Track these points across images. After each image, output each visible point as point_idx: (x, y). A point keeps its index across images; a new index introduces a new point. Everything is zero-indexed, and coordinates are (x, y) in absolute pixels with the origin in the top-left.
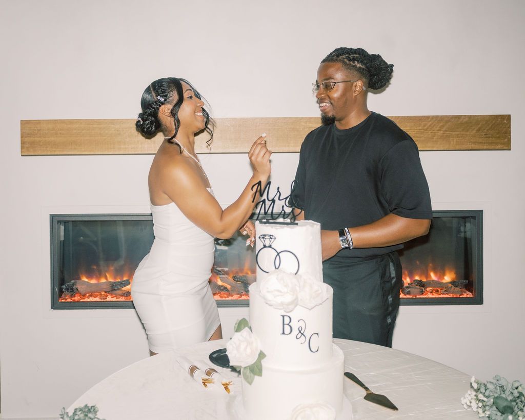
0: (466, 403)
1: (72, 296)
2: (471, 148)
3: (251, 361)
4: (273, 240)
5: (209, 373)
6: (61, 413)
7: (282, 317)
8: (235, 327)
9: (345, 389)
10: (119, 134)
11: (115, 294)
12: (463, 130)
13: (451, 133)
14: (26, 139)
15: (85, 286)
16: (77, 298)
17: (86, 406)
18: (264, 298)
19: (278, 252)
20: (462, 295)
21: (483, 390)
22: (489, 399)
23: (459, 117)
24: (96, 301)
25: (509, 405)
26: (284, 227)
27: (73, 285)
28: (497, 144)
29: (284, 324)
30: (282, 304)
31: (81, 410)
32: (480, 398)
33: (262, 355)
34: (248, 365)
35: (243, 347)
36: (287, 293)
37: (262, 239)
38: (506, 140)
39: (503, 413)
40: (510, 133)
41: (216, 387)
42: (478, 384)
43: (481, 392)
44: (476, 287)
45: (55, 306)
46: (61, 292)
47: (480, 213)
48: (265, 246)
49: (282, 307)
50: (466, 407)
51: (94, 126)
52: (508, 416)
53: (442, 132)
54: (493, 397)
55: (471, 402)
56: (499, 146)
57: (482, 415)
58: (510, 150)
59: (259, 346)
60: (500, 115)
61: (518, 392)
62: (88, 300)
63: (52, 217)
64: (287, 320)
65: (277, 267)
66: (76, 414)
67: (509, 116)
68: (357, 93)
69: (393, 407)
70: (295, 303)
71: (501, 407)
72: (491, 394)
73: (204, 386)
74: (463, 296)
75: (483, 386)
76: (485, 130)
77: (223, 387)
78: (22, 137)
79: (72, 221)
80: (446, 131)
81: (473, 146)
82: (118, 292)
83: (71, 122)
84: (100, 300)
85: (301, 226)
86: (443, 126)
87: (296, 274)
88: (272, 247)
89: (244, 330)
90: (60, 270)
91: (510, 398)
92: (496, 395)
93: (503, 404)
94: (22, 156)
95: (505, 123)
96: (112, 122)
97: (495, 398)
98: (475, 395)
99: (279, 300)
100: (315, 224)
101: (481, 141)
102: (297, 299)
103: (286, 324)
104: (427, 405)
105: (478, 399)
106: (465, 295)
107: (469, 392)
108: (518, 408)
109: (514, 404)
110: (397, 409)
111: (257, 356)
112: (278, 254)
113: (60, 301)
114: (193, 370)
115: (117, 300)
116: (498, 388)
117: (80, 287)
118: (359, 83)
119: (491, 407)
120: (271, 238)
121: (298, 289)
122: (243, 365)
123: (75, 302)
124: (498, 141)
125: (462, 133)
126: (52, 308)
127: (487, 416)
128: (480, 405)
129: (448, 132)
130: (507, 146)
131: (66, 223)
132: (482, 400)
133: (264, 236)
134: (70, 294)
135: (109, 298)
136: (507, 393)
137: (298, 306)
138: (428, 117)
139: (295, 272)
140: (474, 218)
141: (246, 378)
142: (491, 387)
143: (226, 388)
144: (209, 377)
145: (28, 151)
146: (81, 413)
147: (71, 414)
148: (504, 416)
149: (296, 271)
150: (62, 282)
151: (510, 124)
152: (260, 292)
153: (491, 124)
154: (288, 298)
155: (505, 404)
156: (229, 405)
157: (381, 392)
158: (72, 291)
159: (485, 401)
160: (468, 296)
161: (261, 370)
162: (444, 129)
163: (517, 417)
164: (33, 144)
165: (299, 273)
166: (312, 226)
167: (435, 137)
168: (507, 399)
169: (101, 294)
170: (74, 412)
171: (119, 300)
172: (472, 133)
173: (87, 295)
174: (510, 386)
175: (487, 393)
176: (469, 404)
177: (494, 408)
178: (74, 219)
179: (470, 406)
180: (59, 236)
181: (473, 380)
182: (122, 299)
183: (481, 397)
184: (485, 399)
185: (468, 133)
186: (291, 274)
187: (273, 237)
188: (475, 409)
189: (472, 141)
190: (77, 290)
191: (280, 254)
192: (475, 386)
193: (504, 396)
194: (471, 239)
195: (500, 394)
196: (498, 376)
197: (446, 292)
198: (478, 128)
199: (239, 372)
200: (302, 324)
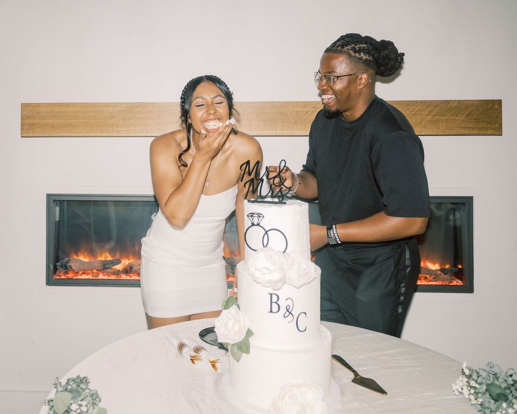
0: (457, 389)
1: (66, 273)
2: (460, 133)
3: (239, 338)
4: (261, 218)
5: (197, 350)
6: (54, 383)
7: (270, 295)
8: (223, 305)
9: (332, 371)
10: (113, 117)
11: (106, 272)
12: (453, 115)
13: (440, 117)
14: (26, 121)
15: (78, 264)
16: (70, 275)
17: (78, 377)
18: (252, 276)
19: (267, 230)
20: (452, 282)
21: (475, 377)
22: (482, 385)
23: (447, 102)
24: (88, 279)
25: (503, 392)
26: (272, 206)
27: (67, 262)
28: (487, 129)
29: (271, 302)
30: (270, 282)
31: (73, 380)
32: (471, 385)
33: (249, 333)
34: (236, 342)
35: (231, 324)
36: (276, 271)
37: (250, 218)
38: (497, 125)
39: (496, 401)
40: (501, 118)
41: (203, 365)
42: (470, 370)
43: (473, 379)
44: (466, 274)
45: (50, 282)
46: (56, 269)
47: (470, 200)
48: (253, 225)
49: (270, 285)
50: (457, 394)
51: (90, 109)
52: (501, 404)
53: (430, 117)
54: (485, 384)
55: (462, 389)
56: (490, 132)
57: (474, 402)
58: (501, 135)
59: (247, 323)
60: (491, 100)
61: (513, 380)
62: (81, 277)
63: (49, 196)
64: (275, 298)
65: (265, 245)
66: (69, 384)
67: (500, 101)
68: (362, 86)
69: (382, 391)
70: (283, 281)
71: (494, 394)
72: (484, 381)
73: (192, 363)
74: (453, 284)
75: (474, 372)
76: (475, 115)
77: (210, 364)
78: (22, 119)
79: (67, 201)
80: (435, 116)
81: (463, 131)
82: (109, 270)
83: (68, 105)
84: (92, 278)
85: (290, 205)
86: (432, 111)
87: (284, 252)
88: (260, 225)
89: (232, 307)
90: (55, 248)
91: (504, 385)
92: (489, 382)
93: (496, 391)
94: (22, 137)
95: (496, 108)
96: (107, 105)
97: (488, 385)
98: (467, 382)
99: (267, 277)
100: (303, 204)
101: (470, 126)
102: (285, 277)
103: (274, 301)
104: (416, 390)
105: (470, 386)
106: (454, 283)
107: (461, 378)
108: (512, 396)
109: (508, 391)
110: (386, 393)
111: (245, 333)
112: (266, 232)
113: (54, 277)
114: (181, 346)
115: (108, 278)
116: (491, 375)
117: (74, 265)
118: (365, 76)
119: (483, 394)
120: (259, 217)
121: (286, 267)
122: (231, 342)
123: (68, 279)
124: (489, 126)
125: (451, 118)
126: (47, 284)
127: (479, 403)
128: (472, 391)
129: (437, 117)
130: (498, 131)
131: (61, 202)
132: (475, 387)
133: (252, 215)
134: (64, 271)
135: (101, 276)
136: (501, 380)
137: (286, 285)
138: (416, 102)
139: (283, 251)
140: (464, 204)
141: (234, 355)
142: (484, 374)
143: (214, 366)
144: (197, 354)
145: (28, 132)
146: (74, 383)
147: (64, 383)
148: (497, 403)
149: (284, 249)
150: (57, 259)
151: (501, 110)
152: (248, 270)
153: (482, 109)
154: (276, 276)
155: (498, 391)
156: (217, 382)
157: (369, 375)
158: (66, 268)
159: (477, 388)
160: (458, 284)
161: (249, 348)
162: (433, 114)
163: (511, 404)
164: (32, 126)
165: (287, 251)
166: (300, 205)
167: (424, 122)
168: (501, 387)
169: (93, 272)
170: (66, 382)
171: (110, 278)
172: (461, 118)
173: (80, 272)
174: (503, 374)
175: (479, 380)
176: (460, 390)
177: (487, 395)
178: (68, 199)
179: (462, 393)
180: (55, 217)
181: (464, 365)
182: (113, 277)
183: (473, 383)
184: (477, 386)
185: (458, 118)
186: (279, 252)
187: (262, 216)
188: (467, 396)
189: (462, 126)
190: (71, 267)
191: (268, 233)
192: (467, 372)
193: (497, 383)
194: (460, 227)
195: (494, 381)
196: (490, 362)
197: (435, 279)
198: (467, 113)
199: (227, 350)
200: (289, 302)
